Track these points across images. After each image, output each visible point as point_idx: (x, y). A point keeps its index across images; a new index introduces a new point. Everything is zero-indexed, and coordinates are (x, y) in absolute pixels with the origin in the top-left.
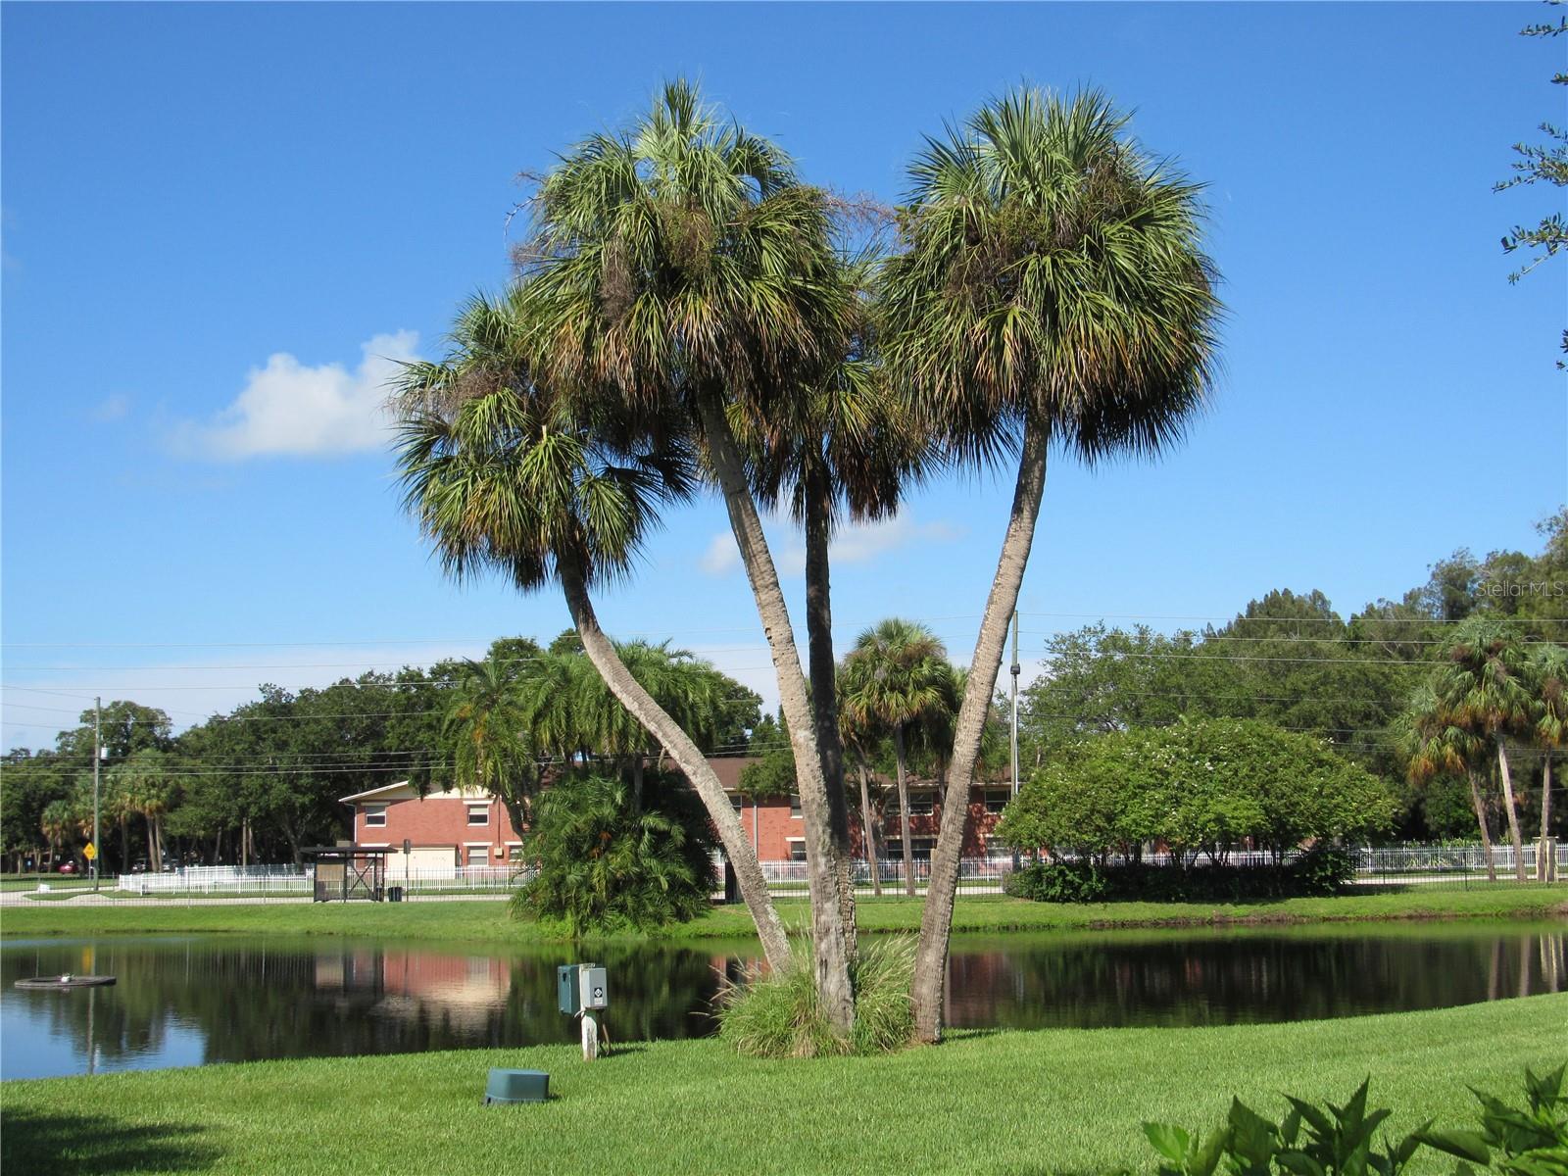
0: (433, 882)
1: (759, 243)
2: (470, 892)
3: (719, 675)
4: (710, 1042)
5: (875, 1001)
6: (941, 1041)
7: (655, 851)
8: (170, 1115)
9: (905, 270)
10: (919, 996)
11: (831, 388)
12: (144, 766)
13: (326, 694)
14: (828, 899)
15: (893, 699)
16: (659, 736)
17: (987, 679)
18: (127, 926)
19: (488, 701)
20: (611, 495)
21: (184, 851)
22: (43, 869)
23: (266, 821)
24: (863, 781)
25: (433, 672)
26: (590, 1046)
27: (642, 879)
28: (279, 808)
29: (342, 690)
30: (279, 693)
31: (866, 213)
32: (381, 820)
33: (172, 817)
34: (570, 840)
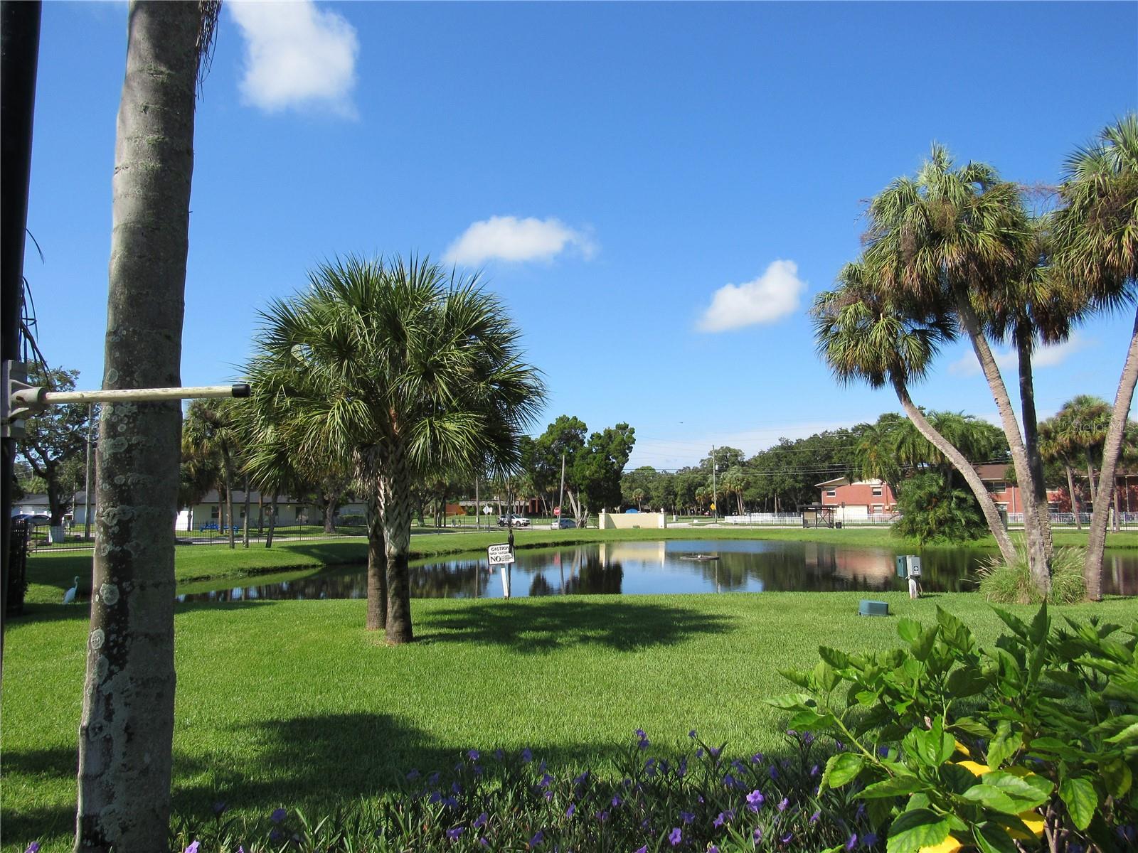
0: (858, 521)
1: (982, 215)
2: (875, 525)
3: (991, 426)
4: (975, 594)
5: (1063, 578)
6: (1101, 600)
7: (959, 507)
8: (722, 611)
9: (1065, 216)
10: (1088, 578)
11: (1030, 280)
12: (733, 473)
13: (807, 441)
14: (1034, 528)
15: (1084, 434)
16: (943, 451)
17: (1122, 418)
18: (727, 537)
19: (875, 441)
20: (915, 343)
21: (752, 507)
22: (698, 514)
23: (784, 494)
24: (1069, 474)
25: (853, 430)
26: (914, 593)
27: (953, 520)
28: (789, 489)
29: (814, 439)
30: (787, 441)
31: (1040, 191)
32: (833, 494)
33: (746, 493)
34: (917, 502)
